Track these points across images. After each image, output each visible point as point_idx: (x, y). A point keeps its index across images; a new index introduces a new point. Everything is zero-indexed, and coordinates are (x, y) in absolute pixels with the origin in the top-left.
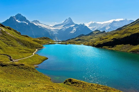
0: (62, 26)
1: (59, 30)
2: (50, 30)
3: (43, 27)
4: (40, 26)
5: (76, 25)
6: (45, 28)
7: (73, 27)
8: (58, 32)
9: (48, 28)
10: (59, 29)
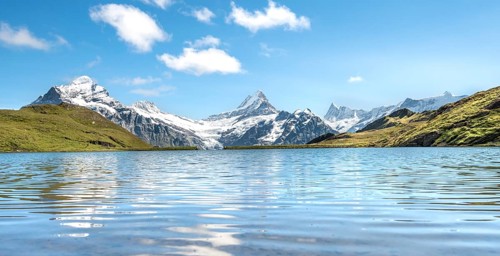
0: (234, 118)
1: (223, 134)
2: (192, 133)
3: (169, 123)
4: (157, 120)
5: (282, 115)
6: (175, 127)
7: (271, 122)
8: (219, 141)
9: (187, 128)
10: (225, 129)
